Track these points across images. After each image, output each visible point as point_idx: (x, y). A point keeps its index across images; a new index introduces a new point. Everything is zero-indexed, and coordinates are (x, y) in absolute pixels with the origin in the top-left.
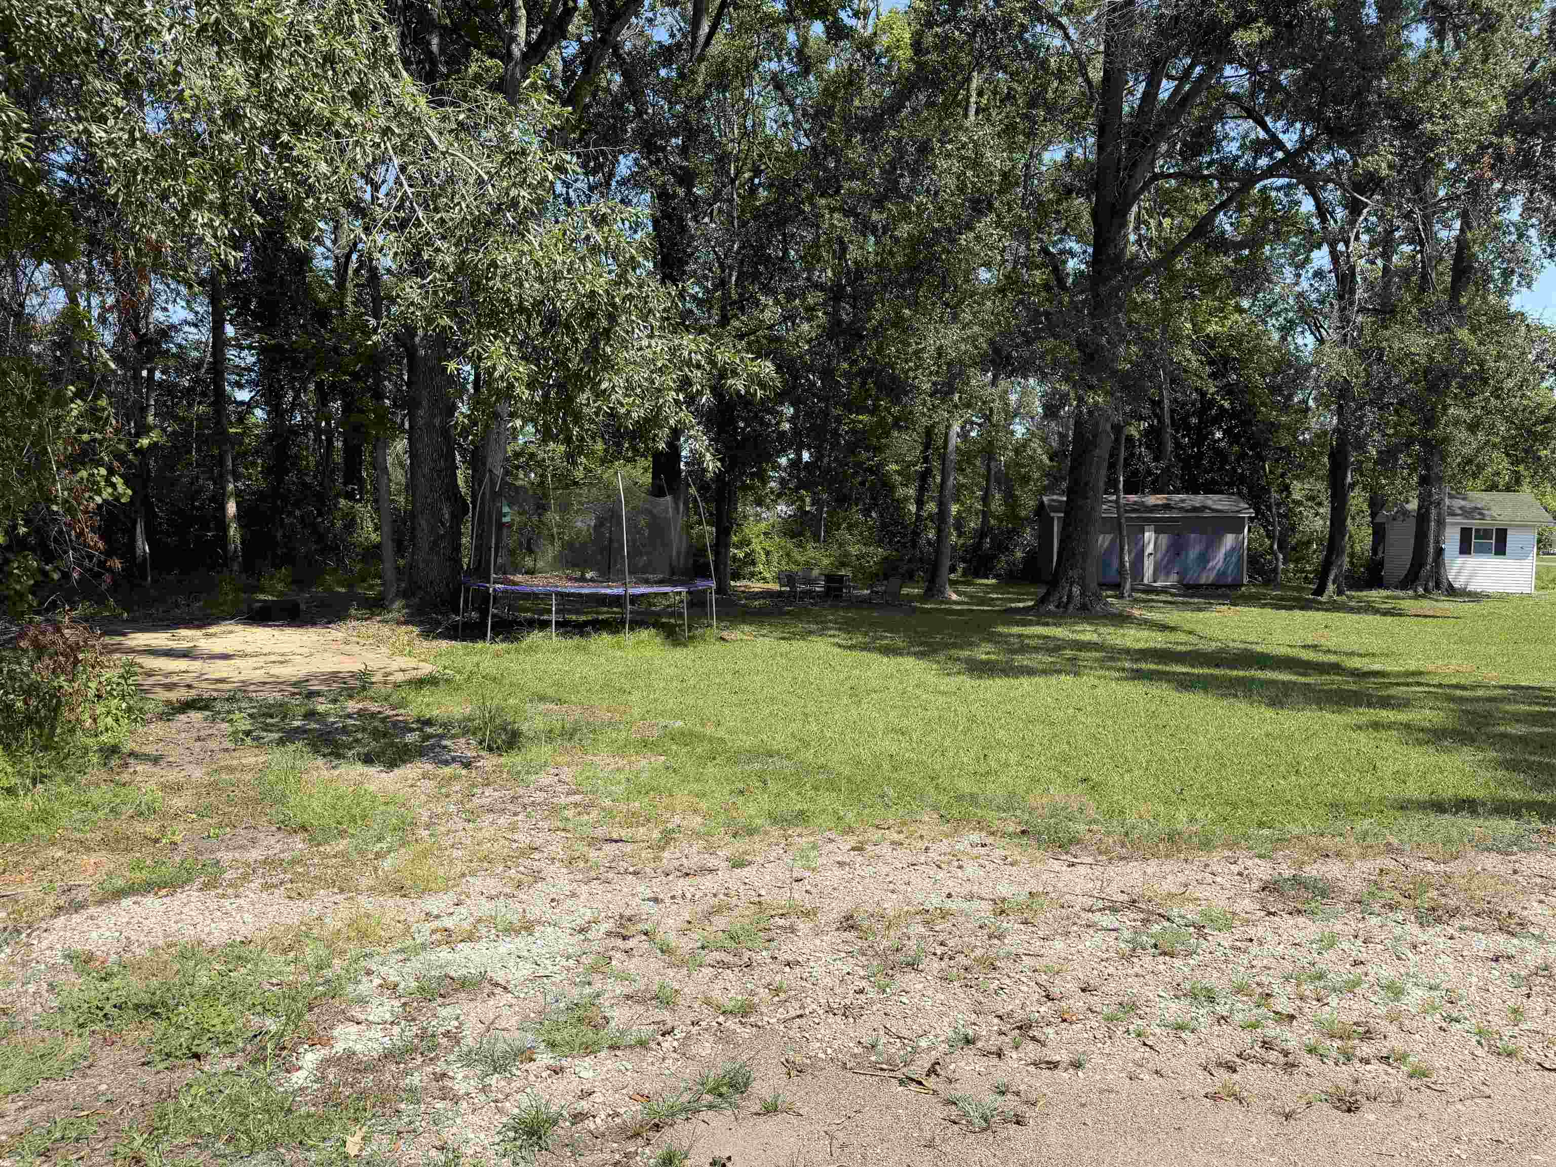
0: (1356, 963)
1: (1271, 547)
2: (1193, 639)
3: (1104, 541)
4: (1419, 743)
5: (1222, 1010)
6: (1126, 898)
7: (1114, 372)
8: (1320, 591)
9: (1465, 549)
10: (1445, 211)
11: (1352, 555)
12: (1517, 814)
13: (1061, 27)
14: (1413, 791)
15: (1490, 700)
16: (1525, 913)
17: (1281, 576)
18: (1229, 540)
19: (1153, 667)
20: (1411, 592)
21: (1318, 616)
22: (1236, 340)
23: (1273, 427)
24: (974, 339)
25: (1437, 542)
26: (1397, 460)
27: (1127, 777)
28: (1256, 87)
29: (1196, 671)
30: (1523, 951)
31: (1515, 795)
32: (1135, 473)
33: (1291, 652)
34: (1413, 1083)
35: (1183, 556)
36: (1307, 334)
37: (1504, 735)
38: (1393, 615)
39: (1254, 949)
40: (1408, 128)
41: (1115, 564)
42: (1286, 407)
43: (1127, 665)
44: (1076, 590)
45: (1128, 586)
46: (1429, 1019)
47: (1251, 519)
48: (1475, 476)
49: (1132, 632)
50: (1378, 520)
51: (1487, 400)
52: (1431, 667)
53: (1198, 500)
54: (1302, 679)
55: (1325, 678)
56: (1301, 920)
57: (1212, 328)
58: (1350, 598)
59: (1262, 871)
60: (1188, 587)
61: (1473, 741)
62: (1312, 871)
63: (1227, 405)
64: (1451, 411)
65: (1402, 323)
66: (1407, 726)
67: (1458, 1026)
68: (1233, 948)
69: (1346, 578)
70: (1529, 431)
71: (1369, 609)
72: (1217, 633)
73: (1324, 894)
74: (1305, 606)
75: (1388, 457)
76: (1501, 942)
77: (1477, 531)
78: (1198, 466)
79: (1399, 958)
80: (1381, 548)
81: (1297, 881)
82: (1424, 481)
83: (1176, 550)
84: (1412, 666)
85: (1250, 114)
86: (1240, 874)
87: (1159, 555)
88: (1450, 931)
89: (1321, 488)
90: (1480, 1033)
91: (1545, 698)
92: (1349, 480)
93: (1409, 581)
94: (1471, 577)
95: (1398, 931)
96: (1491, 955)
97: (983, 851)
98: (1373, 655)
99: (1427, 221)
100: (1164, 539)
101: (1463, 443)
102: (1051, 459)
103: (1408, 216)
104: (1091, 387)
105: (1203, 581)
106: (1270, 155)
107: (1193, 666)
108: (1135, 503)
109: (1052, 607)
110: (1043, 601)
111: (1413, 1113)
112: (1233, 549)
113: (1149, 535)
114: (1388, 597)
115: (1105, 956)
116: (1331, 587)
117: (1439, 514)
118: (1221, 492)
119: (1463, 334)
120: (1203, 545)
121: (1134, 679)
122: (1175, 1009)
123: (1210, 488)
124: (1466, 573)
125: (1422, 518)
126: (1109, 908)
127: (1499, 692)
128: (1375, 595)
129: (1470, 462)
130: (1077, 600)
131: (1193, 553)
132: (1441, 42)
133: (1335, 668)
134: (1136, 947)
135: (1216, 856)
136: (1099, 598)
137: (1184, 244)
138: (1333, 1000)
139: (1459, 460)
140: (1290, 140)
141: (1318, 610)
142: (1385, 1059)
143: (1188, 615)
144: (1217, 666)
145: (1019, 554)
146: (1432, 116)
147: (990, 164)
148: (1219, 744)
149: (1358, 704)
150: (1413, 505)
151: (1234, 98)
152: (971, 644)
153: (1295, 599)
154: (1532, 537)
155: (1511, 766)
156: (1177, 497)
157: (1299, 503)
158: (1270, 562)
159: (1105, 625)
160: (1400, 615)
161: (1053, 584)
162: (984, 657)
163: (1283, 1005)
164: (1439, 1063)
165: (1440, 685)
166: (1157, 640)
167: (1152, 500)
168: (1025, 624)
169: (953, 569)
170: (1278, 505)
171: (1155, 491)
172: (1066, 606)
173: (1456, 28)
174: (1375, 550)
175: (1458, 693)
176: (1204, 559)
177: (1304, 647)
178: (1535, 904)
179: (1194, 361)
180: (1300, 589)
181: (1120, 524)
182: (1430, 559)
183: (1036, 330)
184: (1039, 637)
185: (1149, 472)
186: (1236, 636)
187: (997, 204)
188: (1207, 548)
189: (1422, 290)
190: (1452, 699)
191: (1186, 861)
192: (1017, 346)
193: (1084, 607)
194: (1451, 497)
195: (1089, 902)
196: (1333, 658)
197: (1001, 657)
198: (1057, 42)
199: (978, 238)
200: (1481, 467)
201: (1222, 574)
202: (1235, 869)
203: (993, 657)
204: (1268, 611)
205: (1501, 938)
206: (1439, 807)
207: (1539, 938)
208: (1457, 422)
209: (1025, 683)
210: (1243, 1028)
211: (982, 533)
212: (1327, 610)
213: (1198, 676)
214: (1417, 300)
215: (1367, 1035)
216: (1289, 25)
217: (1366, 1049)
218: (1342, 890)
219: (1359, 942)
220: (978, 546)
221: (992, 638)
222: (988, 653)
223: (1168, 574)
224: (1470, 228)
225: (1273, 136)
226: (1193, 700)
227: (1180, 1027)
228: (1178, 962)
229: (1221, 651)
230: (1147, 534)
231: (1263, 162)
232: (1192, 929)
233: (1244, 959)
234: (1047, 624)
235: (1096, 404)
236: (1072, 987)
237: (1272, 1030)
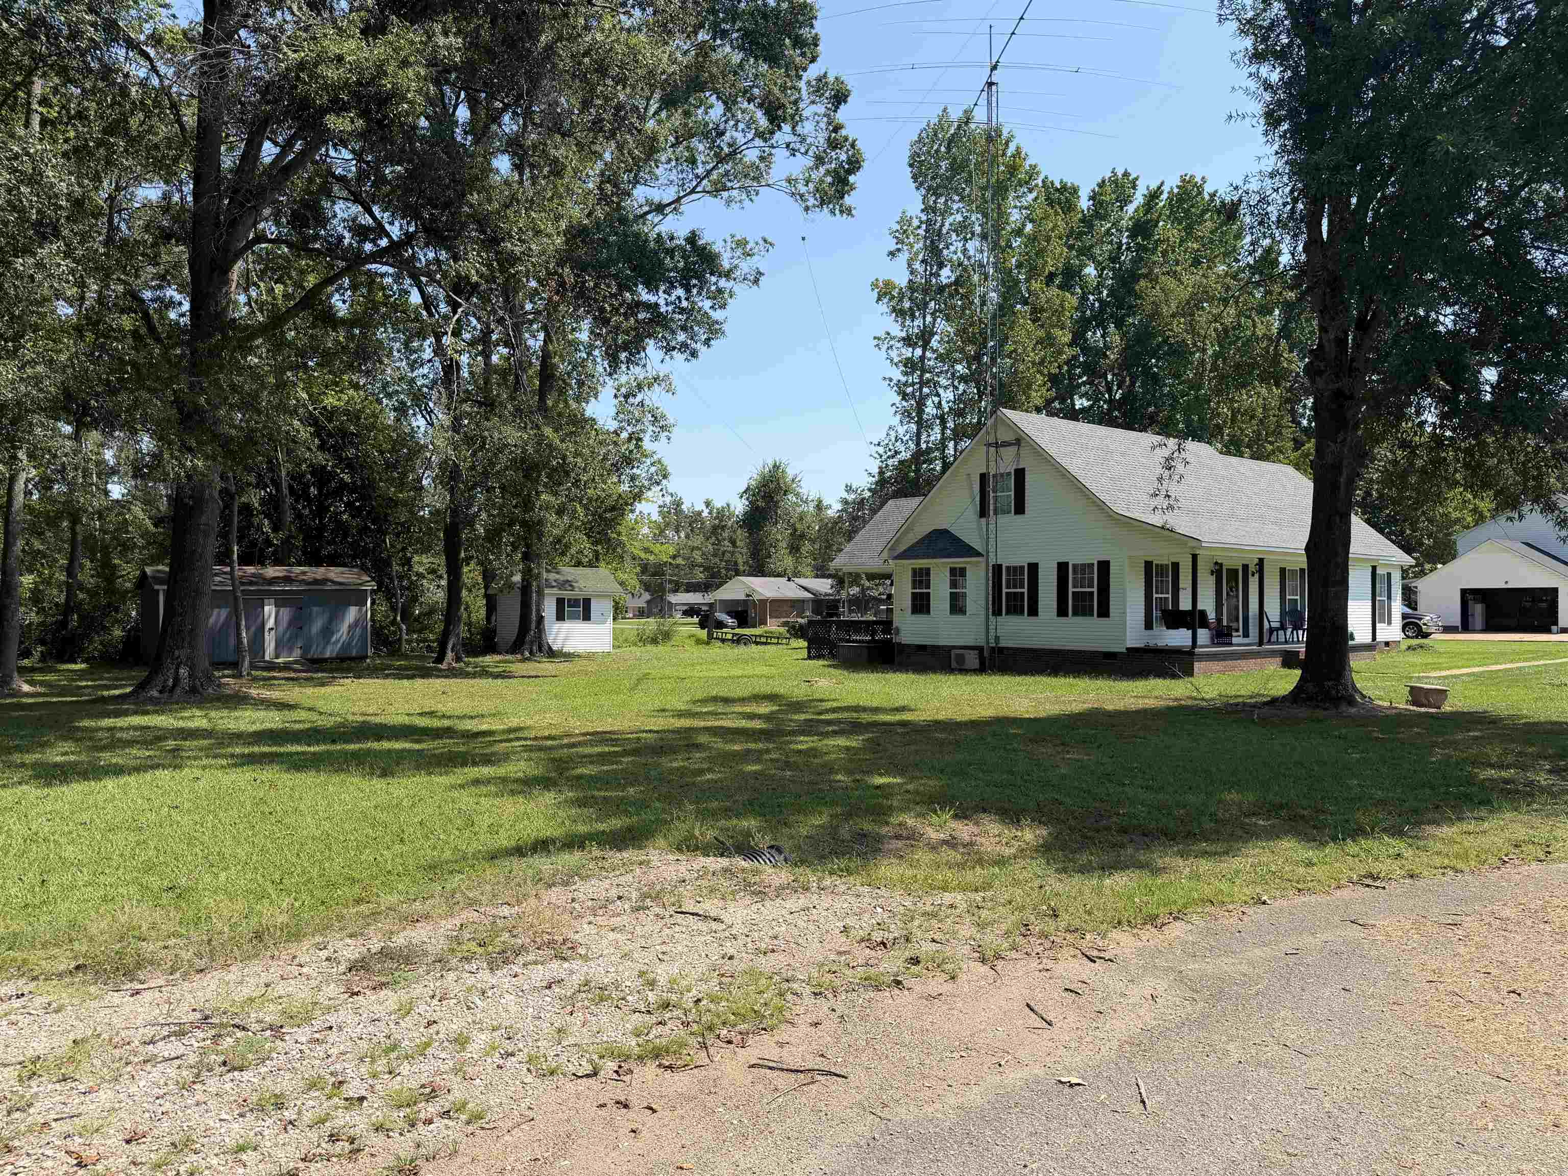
0: (429, 1024)
1: (395, 619)
2: (314, 716)
3: (218, 616)
4: (513, 793)
5: (289, 1114)
6: (198, 1015)
7: (215, 436)
8: (440, 659)
9: (560, 617)
10: (531, 322)
11: (469, 624)
12: (582, 847)
13: (147, 56)
14: (504, 841)
15: (573, 745)
16: (577, 937)
17: (405, 646)
18: (352, 613)
19: (266, 749)
20: (519, 656)
21: (437, 683)
22: (355, 416)
23: (393, 503)
24: (37, 380)
25: (538, 611)
26: (501, 540)
27: (223, 875)
28: (362, 176)
29: (312, 749)
30: (572, 972)
31: (582, 829)
32: (253, 544)
33: (406, 720)
34: (470, 1129)
35: (305, 629)
36: (419, 416)
37: (580, 777)
38: (504, 677)
39: (333, 1036)
40: (492, 242)
41: (232, 641)
42: (401, 484)
43: (238, 750)
44: (183, 672)
45: (246, 663)
46: (489, 1060)
47: (373, 591)
48: (563, 554)
49: (247, 713)
50: (490, 592)
51: (569, 489)
52: (529, 723)
53: (320, 572)
54: (417, 746)
55: (437, 743)
56: (383, 993)
57: (330, 400)
58: (468, 664)
59: (350, 951)
60: (314, 661)
61: (555, 784)
62: (400, 940)
63: (347, 478)
64: (543, 497)
65: (500, 417)
66: (504, 780)
67: (513, 1059)
68: (310, 1041)
69: (464, 645)
70: (600, 517)
71: (484, 673)
72: (336, 706)
73: (407, 960)
74: (425, 673)
75: (493, 535)
76: (556, 969)
77: (569, 600)
78: (320, 537)
79: (469, 1008)
80: (494, 618)
81: (385, 954)
82: (526, 557)
83: (298, 625)
84: (514, 722)
85: (356, 198)
86: (328, 959)
87: (281, 629)
88: (516, 969)
89: (440, 562)
90: (529, 1061)
91: (612, 740)
92: (463, 555)
93: (516, 647)
94: (566, 639)
95: (471, 980)
96: (544, 984)
97: (16, 1003)
98: (483, 716)
99: (517, 327)
100: (286, 613)
101: (553, 525)
102: (156, 526)
103: (501, 321)
104: (190, 450)
105: (327, 655)
106: (374, 241)
107: (309, 745)
108: (253, 575)
109: (155, 693)
110: (142, 686)
111: (466, 1159)
112: (356, 622)
113: (269, 610)
114: (499, 662)
115: (161, 1092)
116: (450, 655)
117: (538, 586)
118: (344, 565)
119: (548, 431)
120: (326, 616)
121: (242, 765)
122: (237, 1130)
123: (333, 561)
124: (562, 636)
125: (525, 589)
126: (175, 1034)
127: (581, 738)
128: (488, 660)
129: (559, 541)
130: (185, 682)
131: (317, 626)
132: (521, 174)
133: (448, 732)
134: (201, 1070)
135: (306, 944)
136: (210, 679)
137: (290, 313)
138: (405, 1068)
139: (551, 539)
140: (395, 231)
141: (438, 677)
142: (446, 1114)
143: (310, 691)
144: (334, 742)
145: (118, 633)
146: (511, 237)
147: (52, 185)
148: (327, 825)
149: (464, 764)
150: (517, 578)
151: (341, 179)
152: (43, 745)
153: (417, 668)
154: (608, 606)
155: (581, 803)
156: (298, 569)
157: (420, 576)
158: (395, 633)
159: (218, 709)
160: (510, 677)
161: (155, 665)
162: (59, 759)
163: (353, 1089)
164: (493, 1100)
165: (536, 738)
166: (272, 720)
167: (272, 572)
168: (118, 714)
169: (26, 654)
170: (401, 578)
171: (278, 562)
172: (172, 690)
173: (532, 166)
174: (488, 618)
175: (549, 743)
176: (327, 632)
177: (421, 714)
178: (585, 926)
179: (304, 433)
180: (422, 658)
181: (236, 599)
182: (533, 626)
183: (121, 380)
184: (135, 728)
185: (268, 542)
186: (356, 709)
187: (66, 233)
188: (331, 620)
189: (516, 390)
190: (540, 749)
191: (272, 957)
192: (97, 395)
193: (193, 690)
194: (548, 571)
195: (149, 1032)
196: (446, 723)
197: (83, 757)
198: (142, 73)
199: (40, 265)
200: (567, 546)
201: (347, 646)
202: (324, 954)
203: (72, 758)
204: (389, 682)
205: (555, 964)
206: (519, 851)
207: (585, 958)
208: (547, 507)
209: (110, 784)
210: (310, 1127)
211: (68, 608)
212: (446, 677)
213: (314, 754)
214: (512, 398)
215: (432, 1094)
216: (379, 123)
217: (432, 1109)
218: (425, 953)
219: (435, 1002)
220: (63, 624)
221: (71, 734)
222: (65, 754)
223: (290, 651)
224: (551, 341)
225: (380, 225)
226: (307, 779)
227: (241, 1149)
228: (246, 1075)
229: (342, 725)
230: (267, 608)
231: (368, 247)
232: (268, 1033)
233: (320, 1050)
234: (146, 713)
235: (195, 467)
236: (115, 1141)
237: (342, 1119)
